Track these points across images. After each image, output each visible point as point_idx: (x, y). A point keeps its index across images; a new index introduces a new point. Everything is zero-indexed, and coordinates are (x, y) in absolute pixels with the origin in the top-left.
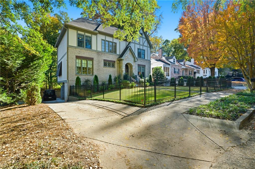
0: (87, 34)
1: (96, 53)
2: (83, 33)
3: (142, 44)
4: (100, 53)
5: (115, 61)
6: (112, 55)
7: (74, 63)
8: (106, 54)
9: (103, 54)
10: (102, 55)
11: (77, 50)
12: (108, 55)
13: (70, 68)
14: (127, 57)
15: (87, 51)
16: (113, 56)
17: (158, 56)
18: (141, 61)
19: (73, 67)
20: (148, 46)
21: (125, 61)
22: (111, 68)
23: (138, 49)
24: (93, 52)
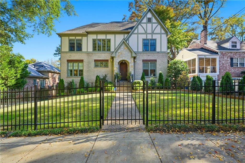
0: (77, 38)
1: (86, 54)
2: (74, 38)
3: (145, 32)
4: (90, 54)
5: (108, 60)
6: (104, 54)
7: (65, 66)
8: (97, 54)
9: (94, 54)
10: (92, 55)
11: (68, 54)
12: (100, 54)
13: (62, 72)
14: (120, 54)
15: (77, 54)
16: (106, 54)
17: (200, 43)
18: (149, 55)
19: (64, 70)
20: (163, 31)
21: (117, 58)
22: (103, 68)
23: (144, 40)
24: (82, 54)
